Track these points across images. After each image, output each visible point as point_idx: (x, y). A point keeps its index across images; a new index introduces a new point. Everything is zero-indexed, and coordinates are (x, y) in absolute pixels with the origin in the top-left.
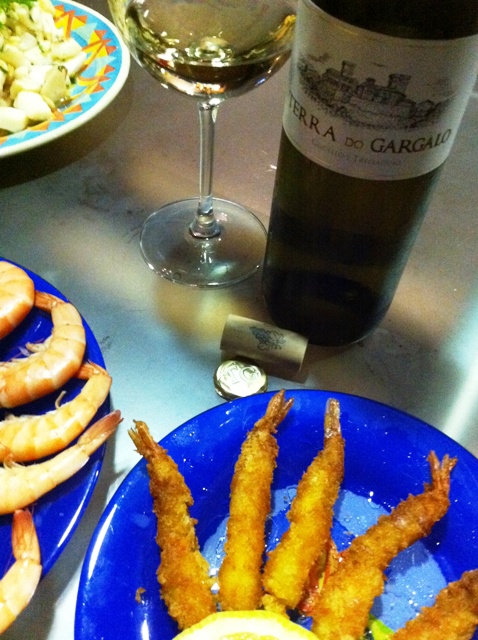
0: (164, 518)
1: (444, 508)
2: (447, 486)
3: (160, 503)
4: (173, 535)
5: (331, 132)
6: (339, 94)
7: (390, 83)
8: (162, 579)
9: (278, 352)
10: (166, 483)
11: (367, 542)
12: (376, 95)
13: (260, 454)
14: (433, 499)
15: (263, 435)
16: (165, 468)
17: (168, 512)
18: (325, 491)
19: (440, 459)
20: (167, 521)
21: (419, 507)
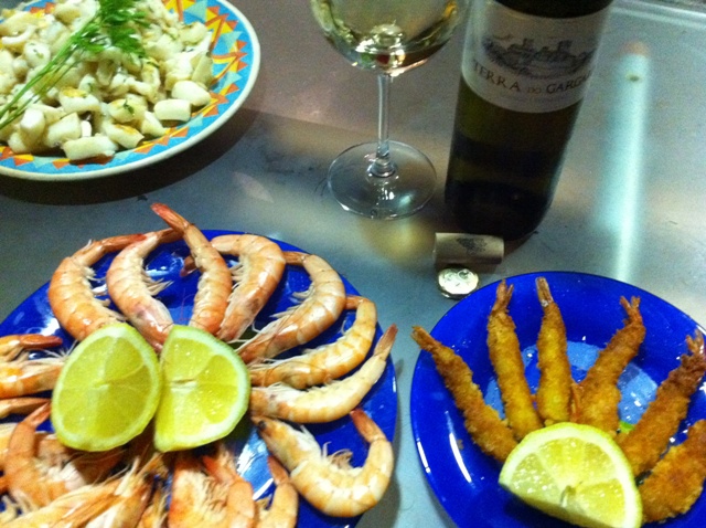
0: (458, 388)
1: (644, 333)
2: (640, 317)
3: (451, 379)
4: (470, 398)
5: (516, 86)
6: (521, 60)
7: (559, 48)
8: (473, 429)
9: (483, 253)
10: (452, 363)
11: (599, 369)
12: (549, 57)
13: (506, 329)
14: (634, 329)
15: (502, 315)
16: (446, 355)
17: (460, 384)
18: (559, 342)
19: (629, 301)
20: (460, 390)
21: (627, 337)
